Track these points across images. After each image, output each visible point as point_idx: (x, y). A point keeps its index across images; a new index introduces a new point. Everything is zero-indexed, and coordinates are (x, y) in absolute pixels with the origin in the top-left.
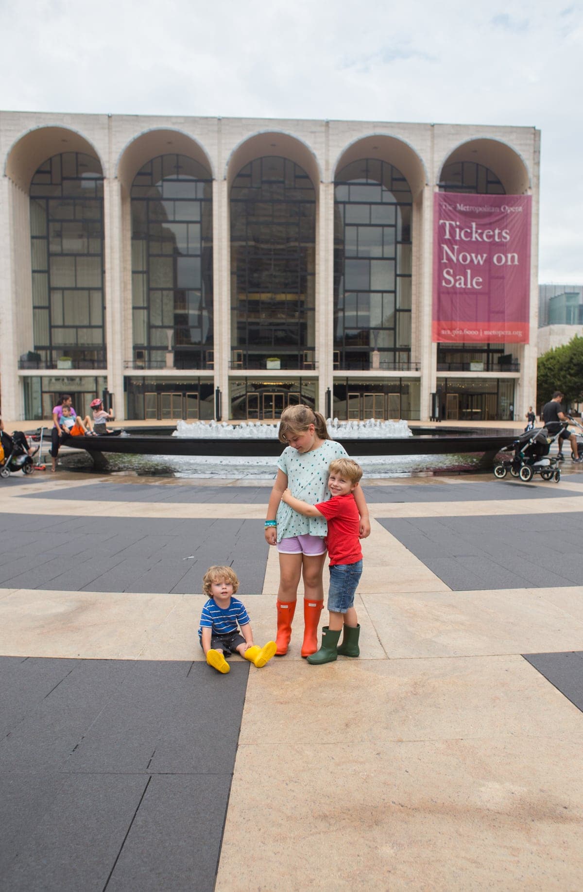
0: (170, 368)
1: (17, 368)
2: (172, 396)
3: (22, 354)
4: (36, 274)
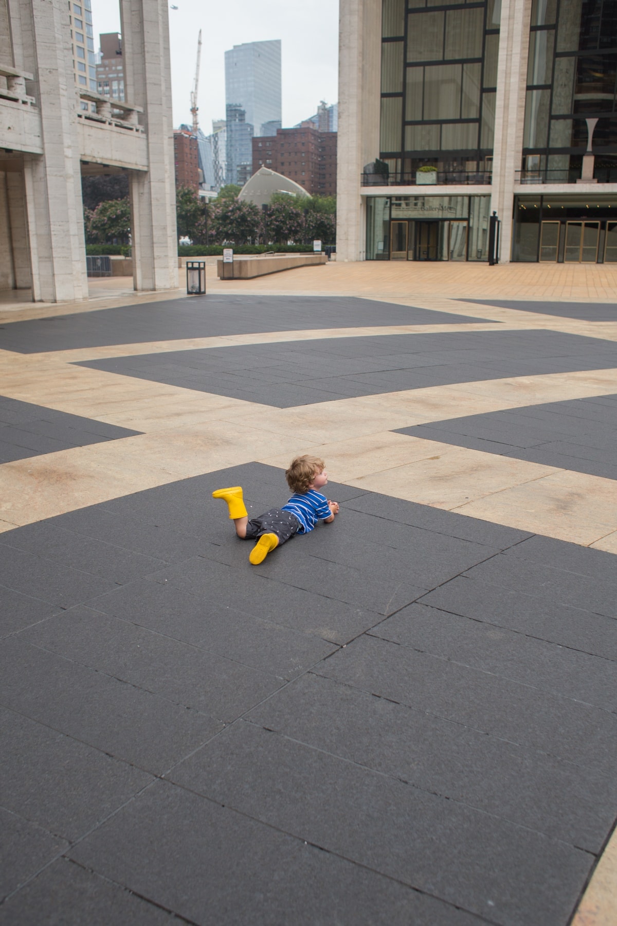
0: (588, 181)
1: (360, 184)
2: (583, 225)
3: (366, 164)
4: (386, 44)
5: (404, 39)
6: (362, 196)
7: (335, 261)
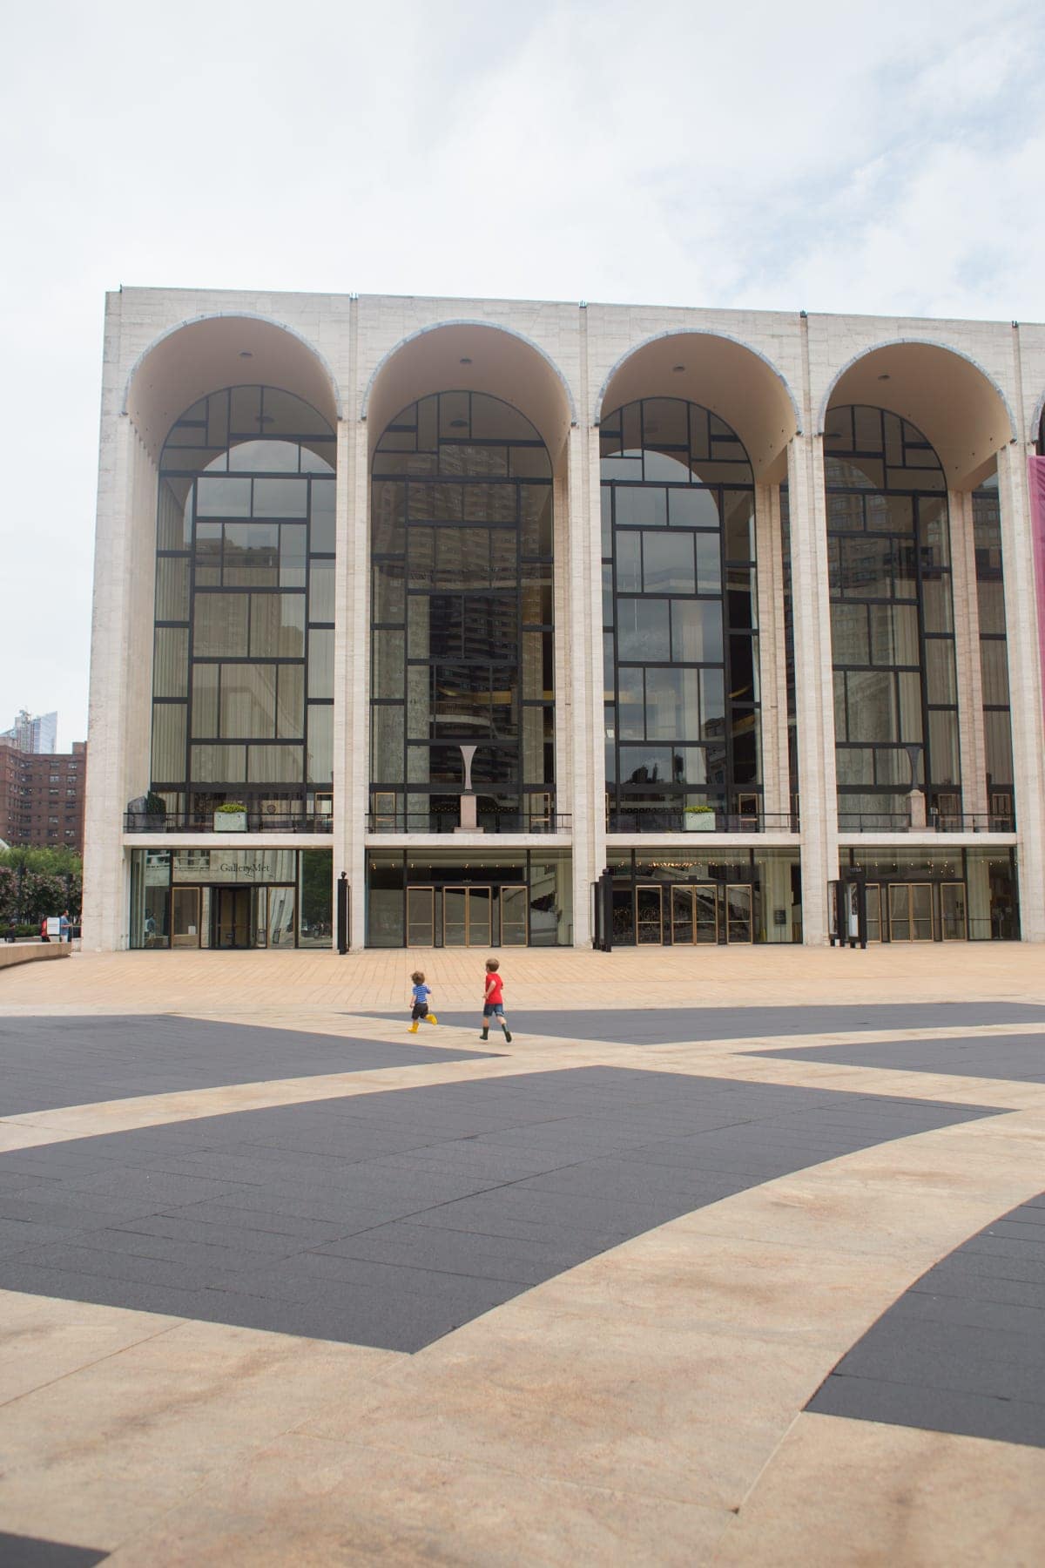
1: (122, 829)
2: (467, 892)
3: (131, 800)
4: (160, 630)
5: (189, 625)
6: (126, 848)
7: (79, 950)
